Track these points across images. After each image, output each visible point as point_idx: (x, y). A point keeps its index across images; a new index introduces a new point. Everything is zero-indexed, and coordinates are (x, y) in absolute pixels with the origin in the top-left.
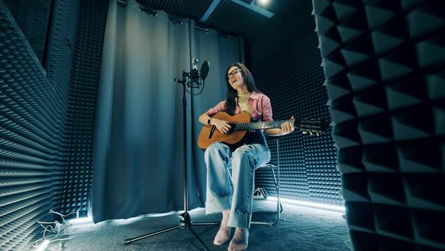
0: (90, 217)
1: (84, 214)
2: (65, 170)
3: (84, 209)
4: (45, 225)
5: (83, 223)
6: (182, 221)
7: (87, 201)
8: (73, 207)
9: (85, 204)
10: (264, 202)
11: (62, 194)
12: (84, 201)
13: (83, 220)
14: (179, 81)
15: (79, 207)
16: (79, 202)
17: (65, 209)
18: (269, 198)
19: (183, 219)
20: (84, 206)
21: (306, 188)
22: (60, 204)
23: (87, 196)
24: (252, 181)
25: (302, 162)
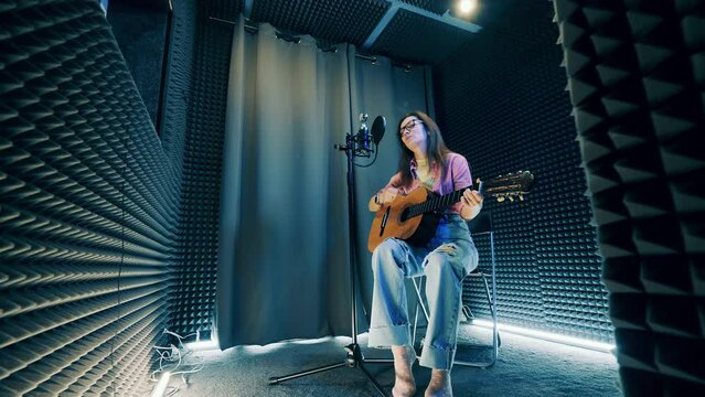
0: (214, 341)
1: (206, 335)
2: (179, 273)
3: (206, 329)
4: (162, 351)
5: (206, 348)
6: (349, 356)
7: (209, 316)
8: (191, 326)
9: (206, 321)
10: (467, 327)
11: (177, 307)
12: (206, 317)
13: (205, 344)
14: (341, 149)
15: (198, 325)
16: (199, 318)
17: (182, 327)
18: (475, 321)
19: (351, 353)
20: (205, 325)
21: (540, 308)
22: (175, 321)
23: (210, 310)
24: (458, 299)
25: (532, 267)
